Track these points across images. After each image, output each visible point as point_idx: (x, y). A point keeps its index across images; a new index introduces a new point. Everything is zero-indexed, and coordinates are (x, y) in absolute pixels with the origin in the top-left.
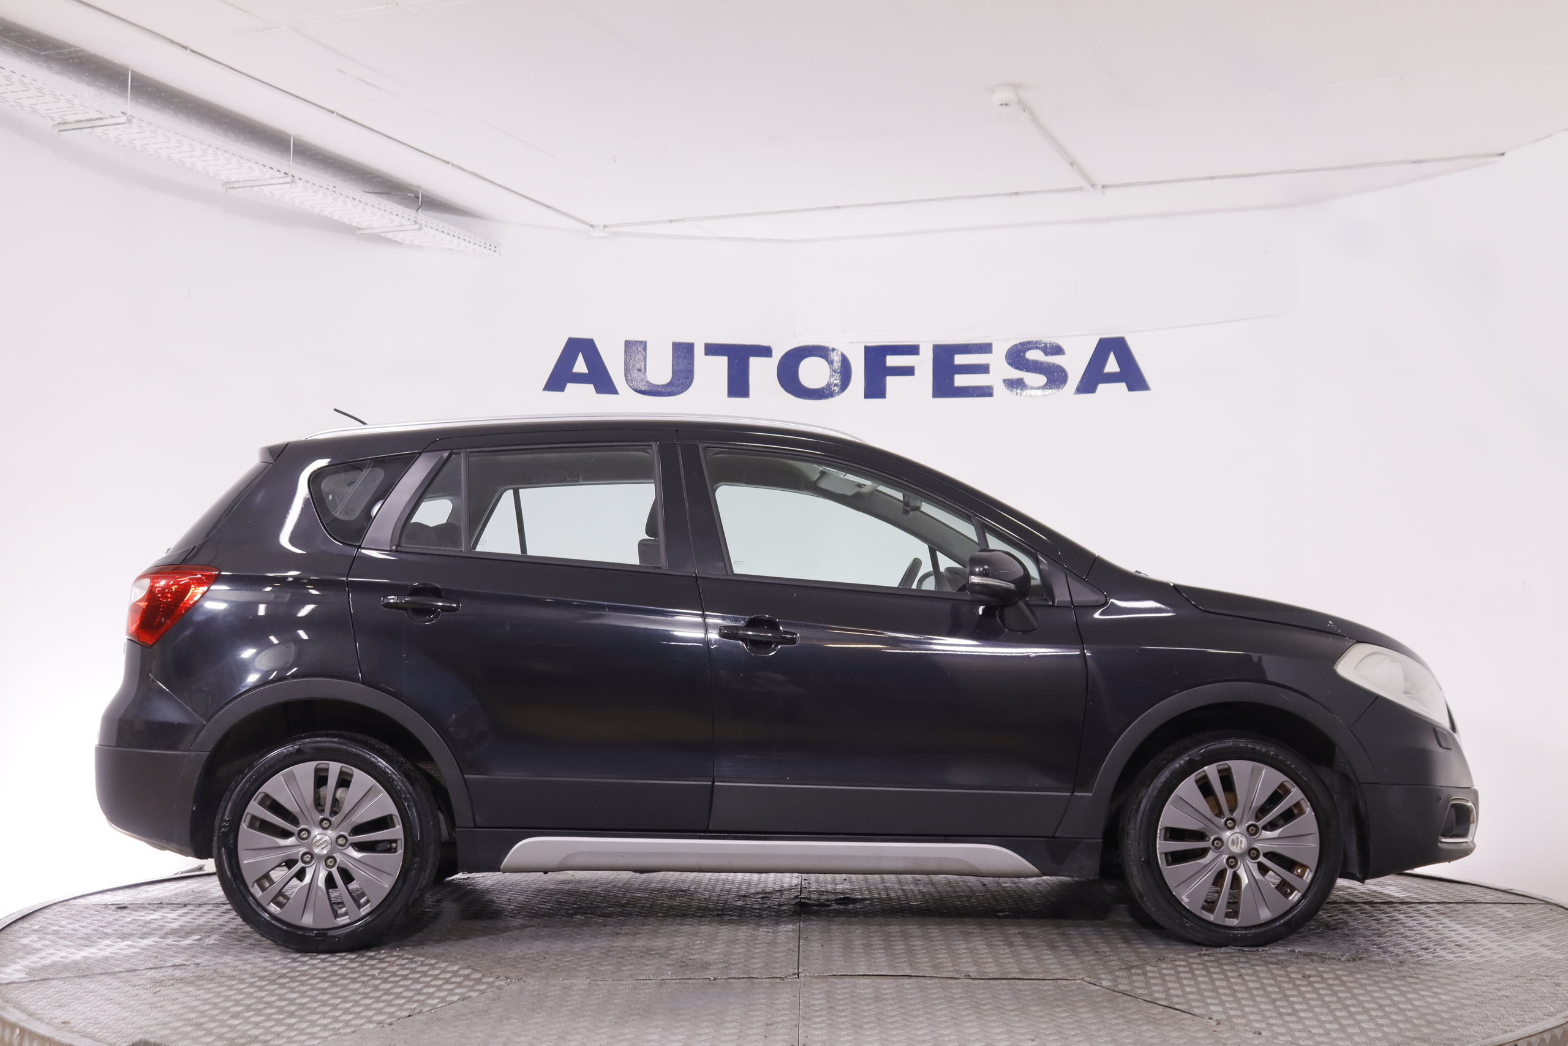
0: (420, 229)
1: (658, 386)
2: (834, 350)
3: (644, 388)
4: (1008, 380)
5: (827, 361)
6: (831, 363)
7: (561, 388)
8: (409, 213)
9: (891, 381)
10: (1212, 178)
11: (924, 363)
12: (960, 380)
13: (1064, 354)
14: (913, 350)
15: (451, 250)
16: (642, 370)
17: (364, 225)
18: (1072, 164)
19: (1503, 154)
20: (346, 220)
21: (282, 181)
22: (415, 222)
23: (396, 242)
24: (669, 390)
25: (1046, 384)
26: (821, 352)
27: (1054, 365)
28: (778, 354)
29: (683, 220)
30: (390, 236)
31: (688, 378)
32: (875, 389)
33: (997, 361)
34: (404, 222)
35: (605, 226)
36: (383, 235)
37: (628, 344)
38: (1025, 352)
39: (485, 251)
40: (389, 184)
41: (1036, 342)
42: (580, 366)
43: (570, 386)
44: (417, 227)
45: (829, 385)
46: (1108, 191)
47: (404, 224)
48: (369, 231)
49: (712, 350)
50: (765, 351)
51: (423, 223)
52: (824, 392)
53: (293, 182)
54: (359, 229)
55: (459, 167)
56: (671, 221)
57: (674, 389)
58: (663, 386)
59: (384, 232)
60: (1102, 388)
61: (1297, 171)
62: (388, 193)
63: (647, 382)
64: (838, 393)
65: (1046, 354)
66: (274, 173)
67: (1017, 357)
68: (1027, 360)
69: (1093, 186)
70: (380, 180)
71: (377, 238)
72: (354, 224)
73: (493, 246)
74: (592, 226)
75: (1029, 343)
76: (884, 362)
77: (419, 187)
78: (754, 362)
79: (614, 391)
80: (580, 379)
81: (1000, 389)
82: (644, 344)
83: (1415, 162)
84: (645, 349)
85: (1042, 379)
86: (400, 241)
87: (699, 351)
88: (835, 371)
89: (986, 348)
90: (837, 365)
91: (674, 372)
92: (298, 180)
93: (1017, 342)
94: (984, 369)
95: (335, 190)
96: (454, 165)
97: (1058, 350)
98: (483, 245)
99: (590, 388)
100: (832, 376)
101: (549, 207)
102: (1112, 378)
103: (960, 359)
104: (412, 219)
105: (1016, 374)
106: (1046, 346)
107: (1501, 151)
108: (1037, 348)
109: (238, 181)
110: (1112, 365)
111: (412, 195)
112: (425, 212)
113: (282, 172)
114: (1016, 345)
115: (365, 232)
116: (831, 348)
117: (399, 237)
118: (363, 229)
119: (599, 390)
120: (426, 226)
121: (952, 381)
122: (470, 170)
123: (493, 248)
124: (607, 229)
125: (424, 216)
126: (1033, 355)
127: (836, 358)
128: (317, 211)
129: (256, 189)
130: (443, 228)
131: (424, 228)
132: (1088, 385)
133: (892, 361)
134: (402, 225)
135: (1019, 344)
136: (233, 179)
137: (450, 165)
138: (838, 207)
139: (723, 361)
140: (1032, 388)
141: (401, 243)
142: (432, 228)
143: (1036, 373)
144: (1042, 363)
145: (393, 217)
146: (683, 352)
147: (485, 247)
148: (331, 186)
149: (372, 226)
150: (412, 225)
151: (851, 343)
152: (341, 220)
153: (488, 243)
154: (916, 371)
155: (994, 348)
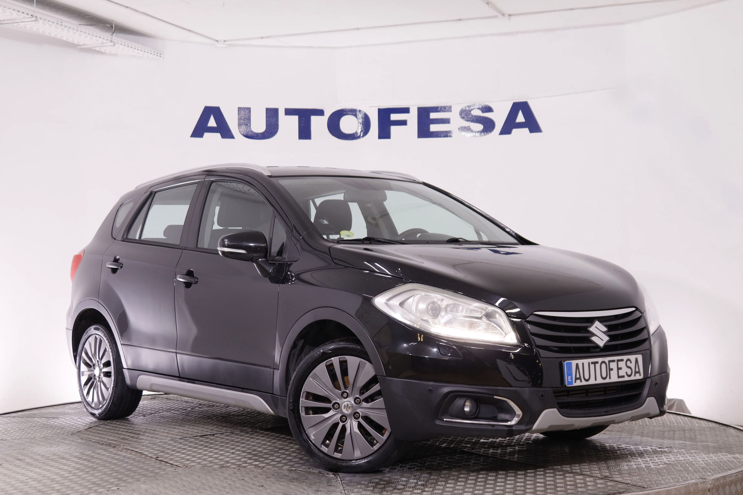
0: (114, 45)
1: (258, 133)
2: (360, 111)
3: (250, 135)
4: (461, 127)
5: (356, 117)
6: (358, 118)
7: (201, 136)
8: (107, 35)
9: (394, 129)
11: (412, 118)
12: (434, 128)
13: (493, 111)
14: (406, 110)
15: (134, 56)
16: (249, 125)
17: (82, 43)
20: (70, 40)
21: (30, 20)
22: (111, 41)
23: (101, 53)
24: (264, 135)
25: (483, 130)
26: (353, 112)
27: (487, 118)
28: (328, 114)
29: (269, 37)
30: (97, 49)
31: (276, 128)
32: (384, 133)
33: (454, 116)
35: (224, 41)
36: (93, 48)
37: (240, 109)
38: (470, 111)
39: (155, 57)
40: (95, 19)
41: (477, 105)
42: (212, 123)
43: (206, 134)
44: (112, 44)
45: (357, 131)
46: (512, 18)
47: (104, 42)
48: (85, 47)
49: (289, 112)
50: (320, 112)
51: (116, 41)
52: (354, 136)
53: (36, 20)
54: (79, 45)
55: (135, 10)
56: (262, 38)
57: (267, 135)
58: (261, 133)
60: (515, 131)
62: (94, 25)
63: (252, 131)
64: (363, 136)
65: (483, 112)
66: (25, 15)
67: (466, 114)
68: (472, 116)
69: (503, 15)
70: (90, 17)
71: (90, 50)
72: (76, 43)
74: (217, 41)
75: (473, 105)
76: (390, 118)
77: (113, 21)
78: (314, 119)
79: (232, 137)
80: (212, 130)
82: (249, 109)
84: (250, 112)
85: (480, 127)
86: (104, 52)
87: (281, 113)
88: (361, 123)
89: (447, 109)
90: (362, 120)
91: (267, 125)
92: (40, 19)
93: (466, 105)
94: (446, 121)
95: (61, 24)
96: (131, 9)
97: (489, 110)
98: (153, 53)
99: (218, 135)
100: (359, 127)
101: (190, 31)
102: (520, 125)
103: (433, 116)
104: (109, 39)
105: (466, 124)
106: (483, 107)
108: (477, 108)
109: (4, 20)
110: (520, 118)
111: (109, 25)
112: (117, 35)
113: (30, 15)
114: (465, 107)
115: (82, 47)
116: (358, 110)
117: (103, 50)
118: (81, 45)
119: (223, 136)
120: (118, 43)
121: (429, 128)
123: (159, 55)
124: (226, 43)
125: (117, 38)
127: (361, 116)
128: (53, 35)
129: (15, 24)
130: (128, 44)
132: (506, 130)
133: (394, 117)
134: (104, 43)
137: (129, 9)
138: (358, 29)
139: (295, 119)
140: (475, 132)
142: (121, 44)
143: (477, 123)
144: (481, 117)
145: (98, 38)
146: (272, 114)
148: (60, 21)
149: (86, 44)
150: (109, 43)
151: (370, 107)
152: (68, 41)
153: (156, 53)
154: (408, 123)
155: (453, 109)
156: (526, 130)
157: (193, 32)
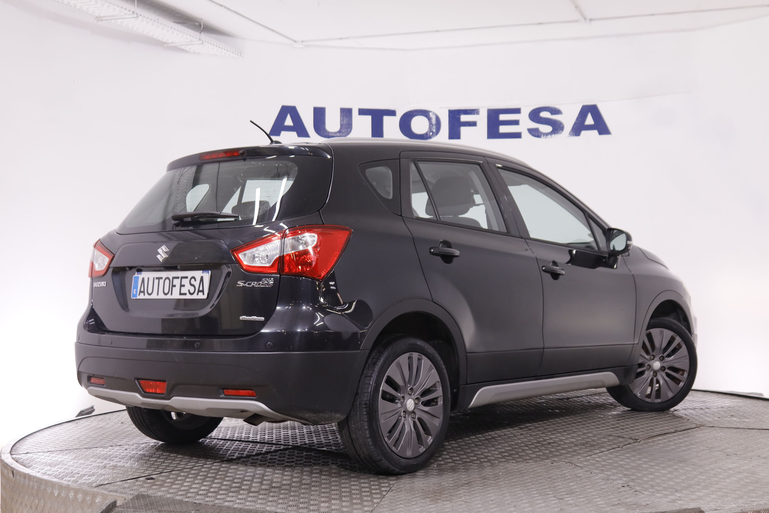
1: (332, 132)
3: (324, 133)
4: (530, 129)
5: (428, 118)
6: (430, 119)
7: (279, 133)
8: (196, 34)
9: (464, 130)
11: (482, 120)
12: (503, 129)
13: (561, 114)
14: (475, 112)
15: (218, 54)
16: (323, 124)
17: (170, 42)
20: (160, 38)
21: (131, 16)
22: (200, 39)
24: (338, 134)
25: (552, 132)
26: (425, 113)
27: (556, 120)
28: (399, 115)
29: (348, 38)
30: (183, 47)
31: (349, 128)
32: (454, 134)
33: (524, 118)
34: (193, 39)
35: (302, 41)
36: (179, 47)
37: (315, 109)
38: (540, 113)
39: (236, 56)
40: (185, 18)
41: (546, 107)
42: (289, 122)
43: (283, 133)
44: (201, 42)
45: (429, 132)
46: (594, 22)
48: (173, 45)
49: (362, 112)
50: (392, 113)
52: (426, 136)
53: (137, 17)
54: (167, 43)
55: (228, 9)
56: (341, 39)
57: (341, 134)
58: (334, 132)
60: (584, 133)
62: (184, 23)
63: (326, 130)
64: (434, 137)
65: (552, 114)
66: (127, 12)
67: (535, 115)
68: (541, 118)
69: (585, 19)
70: (180, 16)
71: (176, 49)
72: (164, 40)
73: (239, 53)
74: (295, 41)
75: (542, 107)
76: (459, 119)
77: (202, 19)
78: (386, 119)
79: (307, 135)
80: (288, 129)
81: (526, 135)
82: (324, 109)
84: (324, 112)
85: (549, 129)
87: (355, 113)
88: (432, 124)
89: (517, 111)
90: (434, 121)
91: (341, 125)
92: (139, 16)
93: (535, 107)
94: (516, 123)
95: (158, 21)
96: (225, 7)
97: (557, 112)
98: (234, 52)
99: (294, 133)
100: (430, 127)
101: (273, 31)
102: (590, 128)
103: (503, 117)
104: (198, 37)
105: (534, 125)
106: (551, 109)
108: (546, 111)
109: (104, 16)
110: (590, 120)
111: (198, 24)
112: (204, 34)
113: (131, 12)
114: (534, 109)
115: (170, 45)
116: (430, 111)
117: (187, 48)
119: (300, 135)
120: (205, 41)
121: (498, 130)
122: (233, 10)
124: (304, 43)
125: (204, 36)
126: (545, 115)
127: (432, 116)
128: (145, 33)
129: (114, 21)
130: (214, 43)
131: (205, 43)
132: (576, 131)
133: (464, 118)
134: (192, 41)
136: (102, 16)
138: (437, 31)
139: (369, 118)
140: (544, 134)
141: (190, 51)
142: (208, 43)
143: (546, 125)
144: (549, 119)
145: (186, 36)
146: (346, 113)
147: (236, 54)
148: (156, 19)
150: (198, 41)
151: (441, 108)
152: (158, 39)
153: (237, 52)
154: (478, 124)
155: (522, 111)
156: (595, 132)
157: (276, 32)
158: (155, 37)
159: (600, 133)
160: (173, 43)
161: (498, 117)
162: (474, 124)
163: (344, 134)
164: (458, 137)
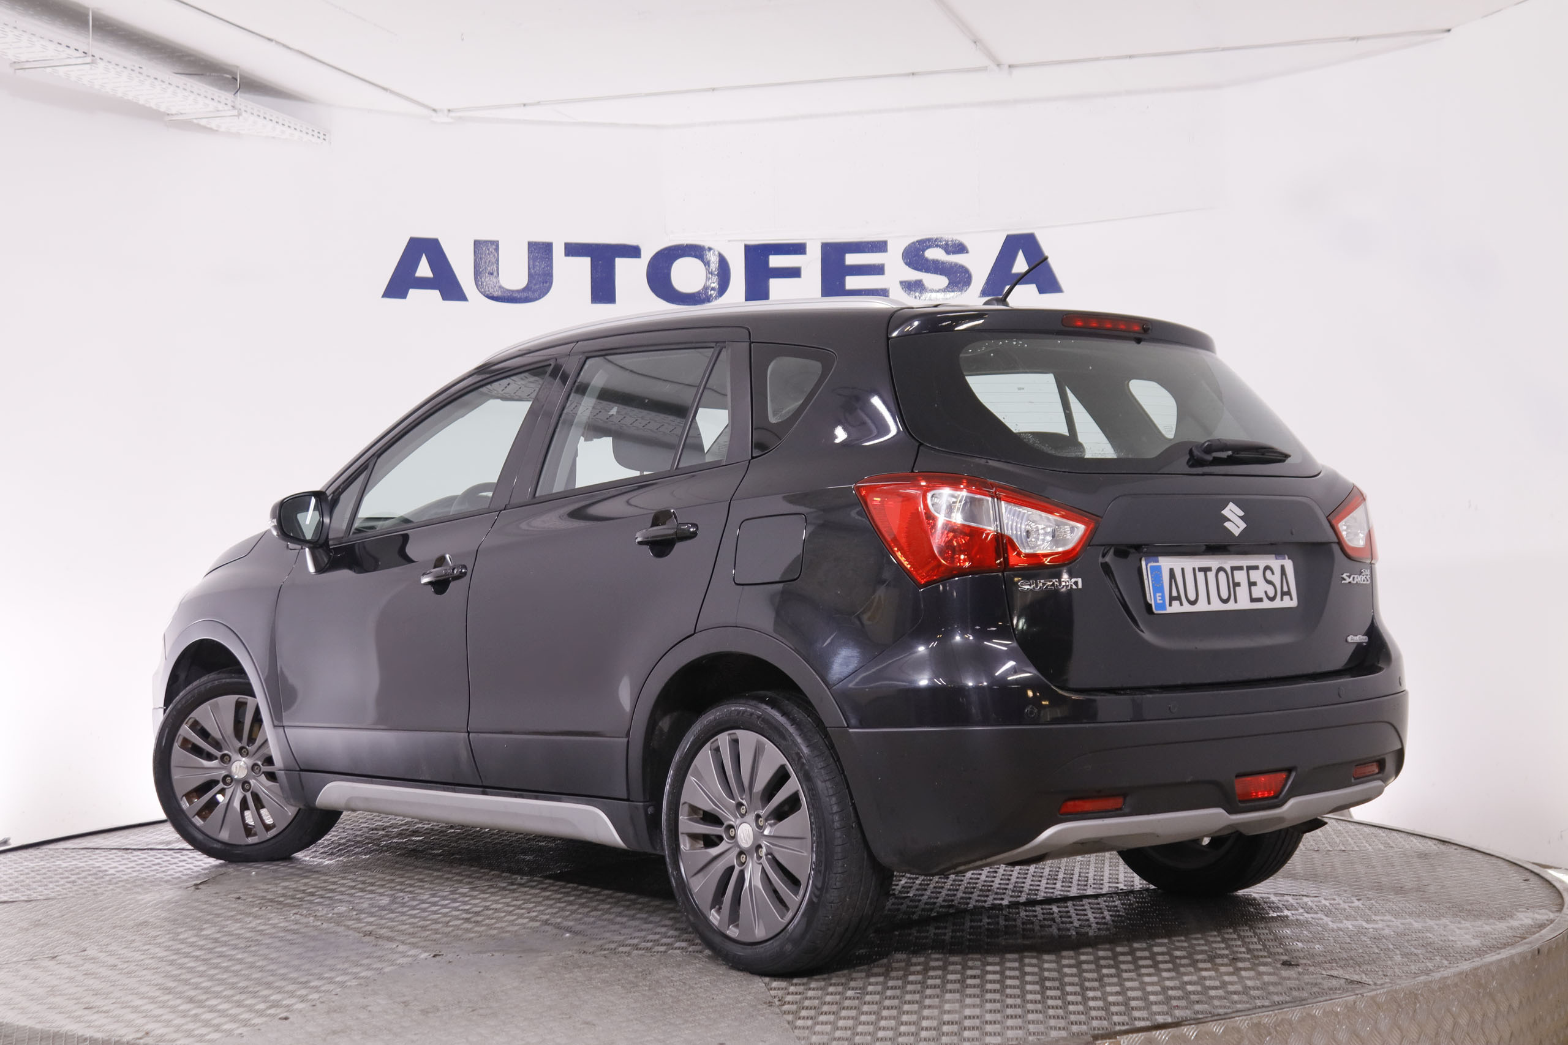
0: (239, 115)
1: (513, 291)
2: (710, 249)
3: (496, 294)
4: (905, 282)
5: (703, 261)
6: (707, 264)
7: (403, 295)
8: (226, 96)
9: (775, 284)
10: (1130, 57)
11: (811, 264)
12: (852, 282)
13: (967, 252)
14: (798, 249)
15: (274, 138)
16: (493, 274)
17: (174, 111)
18: (975, 42)
19: (1449, 31)
20: (152, 105)
21: (80, 61)
22: (233, 107)
23: (211, 129)
24: (526, 295)
25: (947, 287)
26: (695, 251)
27: (956, 264)
28: (647, 255)
29: (539, 103)
30: (203, 122)
31: (546, 282)
32: (757, 291)
33: (893, 261)
34: (221, 107)
35: (449, 111)
36: (195, 121)
37: (477, 243)
38: (924, 251)
39: (314, 140)
40: (202, 63)
41: (937, 239)
42: (424, 270)
43: (412, 292)
44: (235, 112)
45: (706, 288)
46: (1016, 72)
47: (221, 109)
48: (179, 117)
49: (573, 250)
50: (633, 252)
51: (243, 108)
52: (700, 297)
53: (93, 62)
54: (168, 114)
55: (284, 46)
56: (524, 105)
57: (530, 294)
58: (518, 291)
59: (196, 119)
61: (1224, 49)
62: (202, 75)
63: (500, 287)
64: (716, 298)
65: (948, 252)
66: (71, 52)
67: (915, 256)
68: (927, 260)
69: (998, 65)
70: (192, 58)
71: (189, 125)
72: (163, 109)
73: (322, 134)
74: (435, 110)
75: (929, 240)
76: (767, 262)
77: (237, 67)
78: (621, 264)
79: (460, 296)
80: (423, 284)
81: (896, 293)
82: (495, 244)
83: (1353, 39)
84: (497, 249)
85: (942, 281)
86: (216, 129)
87: (558, 251)
88: (712, 273)
89: (879, 247)
90: (714, 265)
91: (530, 275)
92: (99, 61)
93: (915, 239)
94: (878, 270)
95: (140, 70)
96: (277, 43)
97: (960, 248)
98: (310, 132)
99: (436, 293)
100: (708, 279)
101: (385, 90)
103: (851, 259)
104: (229, 102)
105: (914, 275)
106: (947, 244)
107: (1448, 28)
108: (937, 246)
109: (27, 61)
110: (1021, 264)
111: (228, 76)
112: (243, 95)
113: (81, 51)
114: (914, 243)
115: (175, 118)
116: (707, 247)
117: (213, 124)
118: (172, 115)
119: (446, 297)
120: (245, 111)
121: (844, 282)
122: (297, 48)
123: (321, 136)
124: (452, 114)
125: (244, 101)
126: (933, 254)
127: (713, 259)
128: (119, 94)
129: (49, 70)
130: (265, 113)
131: (244, 114)
132: (994, 287)
133: (776, 261)
134: (218, 111)
135: (917, 241)
136: (23, 59)
137: (274, 43)
138: (713, 90)
139: (585, 262)
140: (932, 291)
141: (217, 131)
142: (252, 114)
143: (937, 274)
144: (943, 263)
145: (208, 101)
146: (541, 253)
147: (313, 135)
148: (137, 66)
149: (183, 112)
150: (229, 110)
151: (729, 241)
152: (147, 105)
153: (316, 131)
154: (803, 273)
155: (890, 246)
156: (1031, 288)
157: (392, 92)
158: (141, 102)
159: (1042, 291)
160: (181, 114)
161: (843, 260)
162: (795, 273)
163: (536, 295)
164: (765, 296)
